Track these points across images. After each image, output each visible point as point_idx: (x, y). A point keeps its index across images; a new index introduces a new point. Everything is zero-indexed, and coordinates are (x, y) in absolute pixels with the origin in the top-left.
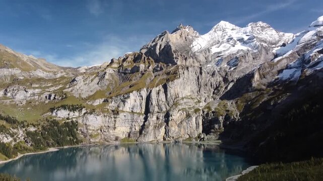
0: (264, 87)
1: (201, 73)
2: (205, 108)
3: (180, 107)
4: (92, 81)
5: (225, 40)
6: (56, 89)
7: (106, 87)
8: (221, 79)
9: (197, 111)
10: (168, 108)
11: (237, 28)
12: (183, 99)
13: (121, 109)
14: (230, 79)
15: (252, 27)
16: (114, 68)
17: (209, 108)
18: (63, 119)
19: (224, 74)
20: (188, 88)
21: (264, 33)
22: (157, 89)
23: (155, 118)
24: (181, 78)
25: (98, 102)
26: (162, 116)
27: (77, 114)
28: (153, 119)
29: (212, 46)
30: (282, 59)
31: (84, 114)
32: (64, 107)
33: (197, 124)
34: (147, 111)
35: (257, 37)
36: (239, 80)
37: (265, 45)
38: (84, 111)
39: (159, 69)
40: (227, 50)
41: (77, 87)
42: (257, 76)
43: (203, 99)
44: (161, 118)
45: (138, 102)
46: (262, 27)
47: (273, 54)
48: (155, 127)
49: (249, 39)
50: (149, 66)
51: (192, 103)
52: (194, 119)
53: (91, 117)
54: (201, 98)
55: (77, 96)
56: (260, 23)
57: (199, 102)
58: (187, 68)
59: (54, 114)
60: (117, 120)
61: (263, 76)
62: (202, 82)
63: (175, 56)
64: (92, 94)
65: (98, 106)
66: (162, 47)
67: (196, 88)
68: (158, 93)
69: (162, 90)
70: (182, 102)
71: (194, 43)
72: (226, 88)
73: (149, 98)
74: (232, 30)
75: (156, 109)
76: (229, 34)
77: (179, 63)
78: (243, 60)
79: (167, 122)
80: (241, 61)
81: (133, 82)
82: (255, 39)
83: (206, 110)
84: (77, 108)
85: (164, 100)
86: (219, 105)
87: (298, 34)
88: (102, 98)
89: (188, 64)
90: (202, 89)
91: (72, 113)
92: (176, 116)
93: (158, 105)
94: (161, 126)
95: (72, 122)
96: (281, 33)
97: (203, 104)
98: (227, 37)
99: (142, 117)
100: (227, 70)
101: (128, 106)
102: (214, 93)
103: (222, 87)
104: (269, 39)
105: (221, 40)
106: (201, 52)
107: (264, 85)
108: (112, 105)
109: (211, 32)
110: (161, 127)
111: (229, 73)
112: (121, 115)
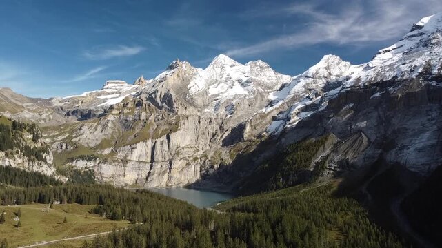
0: (254, 139)
1: (199, 122)
2: (203, 157)
3: (181, 156)
4: (96, 129)
5: (223, 79)
6: (63, 138)
7: (110, 136)
8: (218, 127)
9: (195, 159)
10: (171, 157)
11: (237, 63)
12: (183, 148)
13: (128, 158)
14: (226, 128)
15: (251, 67)
16: (114, 114)
17: (206, 156)
18: (82, 169)
19: (220, 122)
20: (188, 138)
21: (262, 74)
22: (161, 139)
23: (159, 166)
24: (183, 129)
25: (107, 151)
26: (166, 165)
27: (92, 163)
28: (157, 167)
29: (210, 85)
30: (273, 110)
31: (99, 163)
32: (82, 158)
33: (196, 171)
34: (153, 160)
35: (255, 81)
36: (233, 130)
37: (261, 90)
38: (98, 161)
39: (160, 118)
40: (225, 92)
41: (84, 136)
42: (248, 128)
43: (201, 147)
44: (164, 166)
45: (144, 152)
46: (260, 67)
47: (269, 100)
48: (159, 174)
49: (247, 82)
50: (150, 116)
51: (191, 152)
52: (193, 167)
53: (104, 166)
54: (198, 147)
55: (86, 145)
56: (260, 63)
57: (197, 150)
58: (187, 118)
59: (74, 164)
60: (127, 168)
61: (254, 127)
62: (200, 130)
63: (175, 106)
64: (98, 143)
65: (108, 155)
66: (163, 95)
67: (194, 137)
68: (162, 144)
69: (166, 141)
70: (182, 151)
71: (192, 83)
72: (222, 137)
73: (153, 149)
74: (232, 66)
75: (160, 159)
76: (227, 72)
77: (179, 113)
78: (239, 108)
79: (170, 169)
80: (236, 109)
81: (137, 131)
82: (252, 83)
83: (203, 159)
84: (92, 158)
85: (167, 149)
86: (214, 154)
87: (295, 77)
88: (109, 147)
89: (187, 113)
90: (200, 137)
91: (88, 163)
92: (178, 164)
93: (162, 155)
94: (164, 172)
95: (90, 170)
96: (280, 75)
97: (200, 153)
98: (225, 76)
99: (148, 166)
100: (224, 118)
101: (135, 156)
102: (210, 141)
103: (218, 136)
104: (267, 82)
105: (219, 80)
106: (199, 95)
107: (254, 136)
108: (120, 155)
109: (209, 68)
110: (165, 174)
111: (225, 122)
112: (130, 163)
